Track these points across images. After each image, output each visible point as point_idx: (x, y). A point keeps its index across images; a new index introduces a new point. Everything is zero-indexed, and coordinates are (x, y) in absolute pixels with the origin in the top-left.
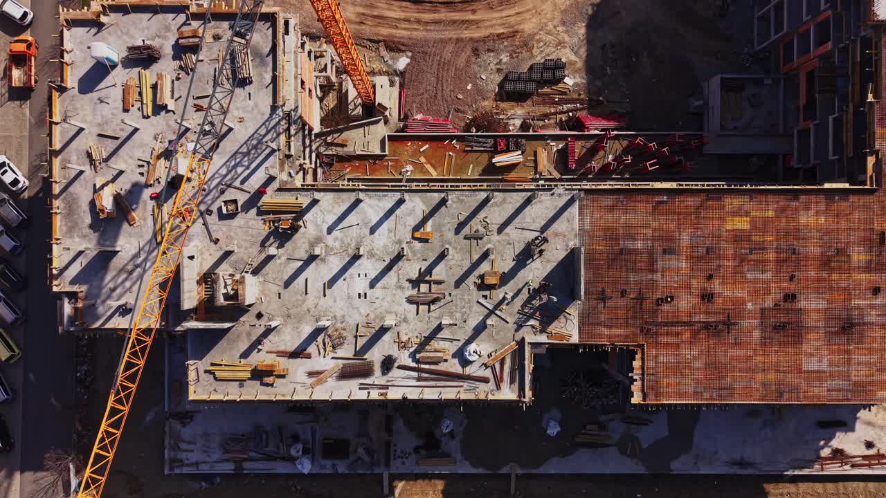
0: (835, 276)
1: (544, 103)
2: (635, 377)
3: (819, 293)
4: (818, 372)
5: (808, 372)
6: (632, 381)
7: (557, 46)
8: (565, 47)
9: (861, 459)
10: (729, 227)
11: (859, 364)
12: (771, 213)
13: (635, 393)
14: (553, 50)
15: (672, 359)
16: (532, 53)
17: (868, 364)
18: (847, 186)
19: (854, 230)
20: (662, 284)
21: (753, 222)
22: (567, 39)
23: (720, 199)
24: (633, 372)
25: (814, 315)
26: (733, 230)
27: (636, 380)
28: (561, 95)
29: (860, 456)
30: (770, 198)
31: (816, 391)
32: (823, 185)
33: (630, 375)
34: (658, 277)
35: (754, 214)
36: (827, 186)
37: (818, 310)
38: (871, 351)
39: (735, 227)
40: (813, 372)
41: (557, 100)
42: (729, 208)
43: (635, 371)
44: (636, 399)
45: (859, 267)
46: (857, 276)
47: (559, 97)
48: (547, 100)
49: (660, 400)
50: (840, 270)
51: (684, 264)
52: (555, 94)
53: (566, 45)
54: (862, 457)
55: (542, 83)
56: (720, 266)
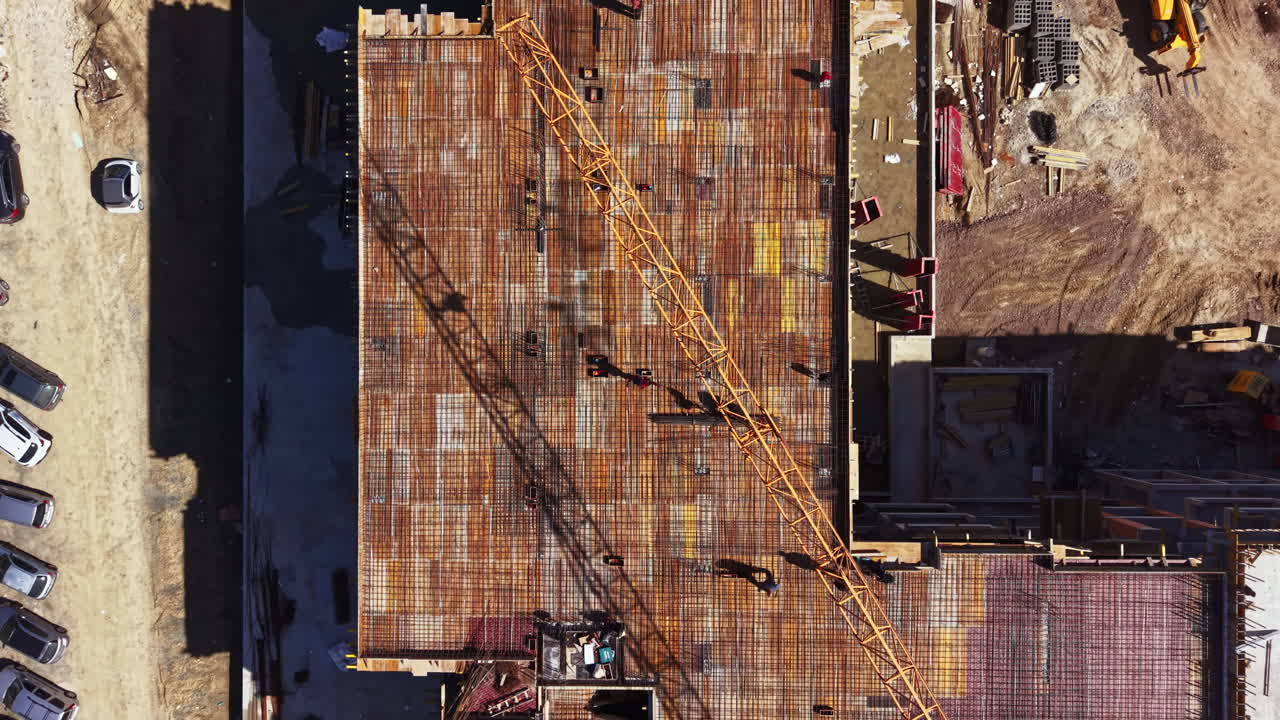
0: (646, 466)
1: (985, 50)
2: (417, 17)
3: (609, 431)
4: (433, 431)
5: (432, 407)
6: (410, 12)
7: (1103, 74)
8: (1099, 91)
9: (275, 658)
10: (759, 229)
11: (450, 523)
12: (788, 324)
13: (383, 17)
14: (1094, 68)
15: (459, 101)
16: (1088, 24)
17: (449, 544)
18: (854, 494)
19: (751, 509)
20: (631, 78)
21: (772, 284)
22: (1116, 96)
23: (822, 207)
24: (429, 12)
25: (558, 420)
26: (750, 239)
27: (411, 19)
28: (1003, 85)
29: (279, 656)
30: (824, 325)
31: (388, 424)
32: (855, 442)
33: (424, 7)
34: (646, 69)
35: (788, 285)
36: (854, 449)
37: (570, 429)
38: (477, 548)
39: (758, 243)
40: (433, 417)
41: (993, 74)
42: (802, 228)
43: (431, 18)
44: (369, 23)
45: (667, 522)
46: (647, 513)
47: (999, 78)
48: (993, 55)
49: (366, 76)
50: (660, 478)
51: (673, 126)
52: (1003, 70)
53: (1104, 91)
54: (278, 661)
55: (1027, 42)
56: (669, 210)
